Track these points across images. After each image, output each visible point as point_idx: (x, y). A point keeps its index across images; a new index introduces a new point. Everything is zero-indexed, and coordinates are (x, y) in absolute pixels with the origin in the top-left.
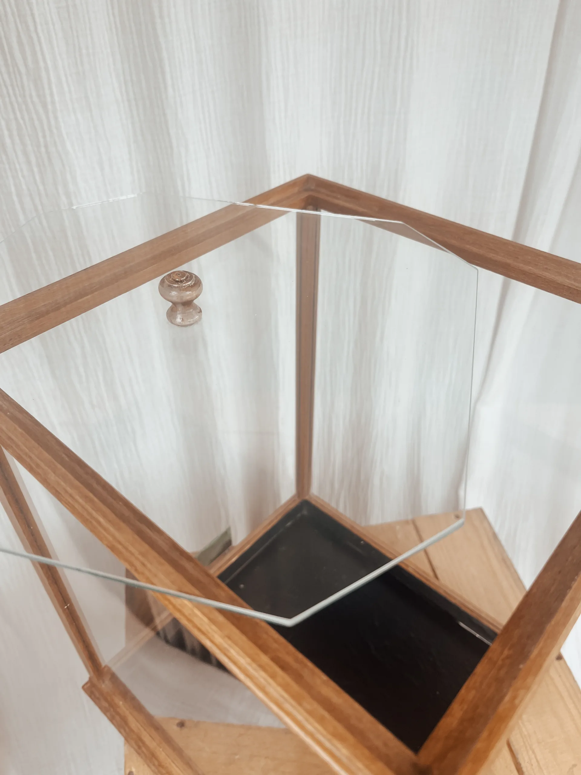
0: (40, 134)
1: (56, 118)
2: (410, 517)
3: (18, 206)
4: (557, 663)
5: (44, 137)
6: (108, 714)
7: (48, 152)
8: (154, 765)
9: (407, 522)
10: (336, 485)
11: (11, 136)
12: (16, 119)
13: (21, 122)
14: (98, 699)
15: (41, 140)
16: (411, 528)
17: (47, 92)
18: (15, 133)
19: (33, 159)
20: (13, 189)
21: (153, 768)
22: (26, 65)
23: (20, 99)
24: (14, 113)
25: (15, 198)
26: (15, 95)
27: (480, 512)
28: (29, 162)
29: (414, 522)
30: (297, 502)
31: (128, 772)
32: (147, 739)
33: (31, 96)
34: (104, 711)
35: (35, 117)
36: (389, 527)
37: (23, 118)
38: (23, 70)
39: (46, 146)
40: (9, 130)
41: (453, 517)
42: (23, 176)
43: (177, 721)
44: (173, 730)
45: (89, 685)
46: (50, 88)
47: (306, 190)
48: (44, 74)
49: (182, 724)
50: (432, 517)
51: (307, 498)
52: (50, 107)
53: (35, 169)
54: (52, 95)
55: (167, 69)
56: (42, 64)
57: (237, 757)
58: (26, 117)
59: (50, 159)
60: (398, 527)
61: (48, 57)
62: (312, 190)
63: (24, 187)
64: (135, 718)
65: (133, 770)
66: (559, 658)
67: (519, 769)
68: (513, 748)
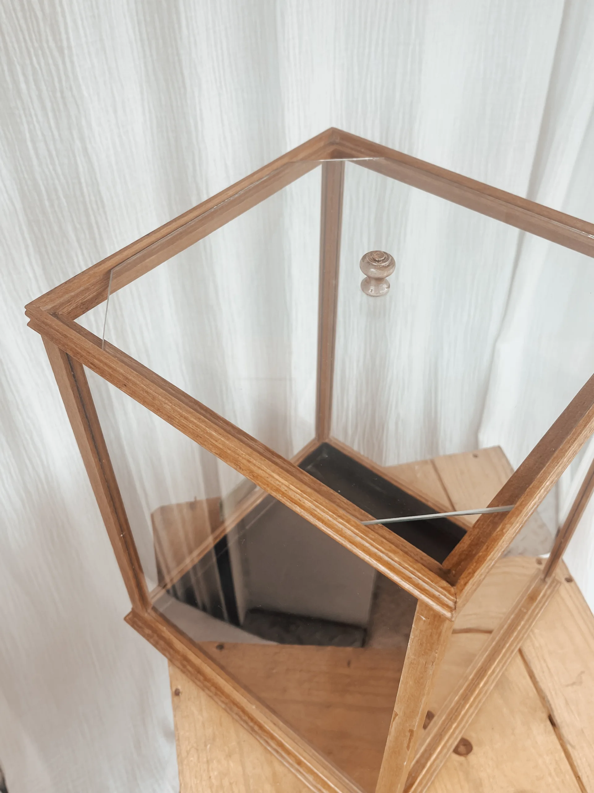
0: (56, 80)
1: (72, 62)
2: (428, 457)
3: (32, 152)
4: (567, 584)
5: (60, 81)
6: (152, 640)
7: (63, 97)
8: (199, 680)
9: (425, 462)
10: (350, 432)
11: (27, 82)
12: (32, 63)
13: (37, 66)
14: (140, 627)
15: (57, 85)
16: (430, 467)
18: (31, 78)
19: (48, 105)
20: (28, 135)
21: (198, 683)
22: (43, 10)
23: (36, 45)
24: (31, 59)
25: (29, 144)
26: (31, 40)
27: (498, 449)
28: (44, 108)
29: (433, 463)
30: (318, 445)
31: (174, 689)
32: (192, 657)
33: (47, 42)
34: (148, 637)
35: (51, 61)
36: (409, 466)
37: (39, 64)
38: (39, 14)
39: (62, 92)
40: (24, 75)
41: (471, 456)
42: (38, 122)
43: (216, 645)
44: (214, 651)
45: (131, 616)
46: (67, 33)
47: (332, 144)
48: (60, 19)
49: (221, 647)
50: (451, 457)
51: (327, 441)
53: (50, 115)
54: (68, 39)
55: (182, 8)
56: (59, 9)
57: (274, 671)
58: (43, 64)
59: (65, 105)
60: (417, 467)
62: (337, 144)
63: (39, 133)
64: (180, 641)
65: (179, 687)
66: (569, 580)
67: (532, 675)
68: (526, 658)
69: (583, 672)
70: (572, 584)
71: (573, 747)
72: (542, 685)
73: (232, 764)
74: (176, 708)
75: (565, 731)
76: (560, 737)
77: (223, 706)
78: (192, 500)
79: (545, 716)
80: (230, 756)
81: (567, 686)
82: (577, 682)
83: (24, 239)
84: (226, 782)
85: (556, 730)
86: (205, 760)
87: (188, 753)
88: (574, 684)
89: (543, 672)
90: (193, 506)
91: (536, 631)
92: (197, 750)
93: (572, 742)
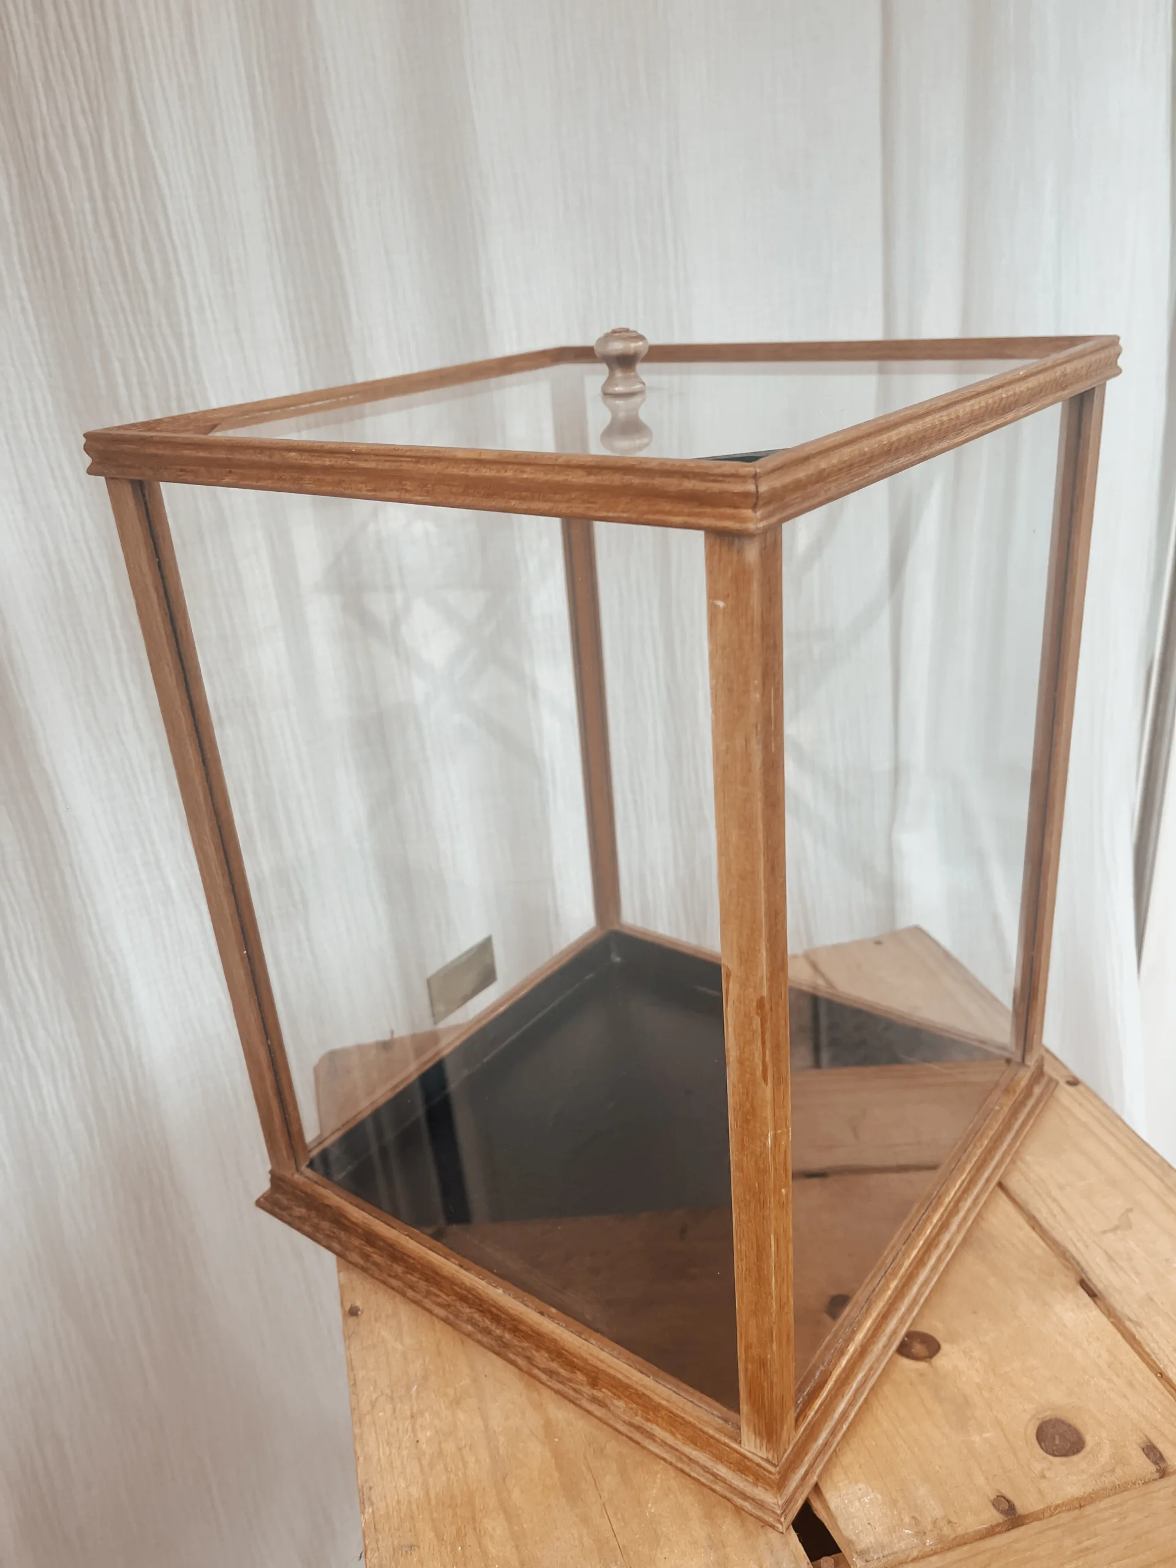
4: (1070, 1089)
15: (173, 390)
17: (184, 319)
18: (134, 380)
22: (154, 280)
30: (600, 933)
31: (347, 1308)
35: (164, 355)
38: (149, 286)
50: (837, 948)
51: (616, 927)
52: (187, 341)
61: (185, 269)
64: (357, 1206)
65: (358, 1304)
66: (1074, 1082)
67: (1034, 1223)
68: (1018, 1200)
69: (1130, 1210)
70: (1080, 1088)
71: (1138, 1324)
72: (1058, 1234)
73: (461, 1416)
74: (347, 1337)
75: (1117, 1301)
76: (1110, 1313)
77: (442, 1313)
78: (386, 1037)
79: (1071, 1281)
80: (458, 1403)
81: (1104, 1232)
82: (1124, 1224)
83: (114, 636)
84: (450, 1447)
85: (1098, 1302)
86: (408, 1413)
87: (373, 1405)
88: (1115, 1229)
89: (1055, 1216)
90: (386, 1046)
91: (1028, 1158)
92: (392, 1399)
93: (1133, 1317)
